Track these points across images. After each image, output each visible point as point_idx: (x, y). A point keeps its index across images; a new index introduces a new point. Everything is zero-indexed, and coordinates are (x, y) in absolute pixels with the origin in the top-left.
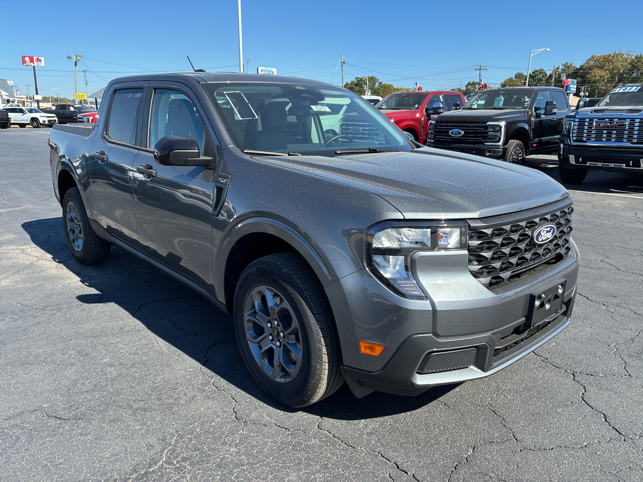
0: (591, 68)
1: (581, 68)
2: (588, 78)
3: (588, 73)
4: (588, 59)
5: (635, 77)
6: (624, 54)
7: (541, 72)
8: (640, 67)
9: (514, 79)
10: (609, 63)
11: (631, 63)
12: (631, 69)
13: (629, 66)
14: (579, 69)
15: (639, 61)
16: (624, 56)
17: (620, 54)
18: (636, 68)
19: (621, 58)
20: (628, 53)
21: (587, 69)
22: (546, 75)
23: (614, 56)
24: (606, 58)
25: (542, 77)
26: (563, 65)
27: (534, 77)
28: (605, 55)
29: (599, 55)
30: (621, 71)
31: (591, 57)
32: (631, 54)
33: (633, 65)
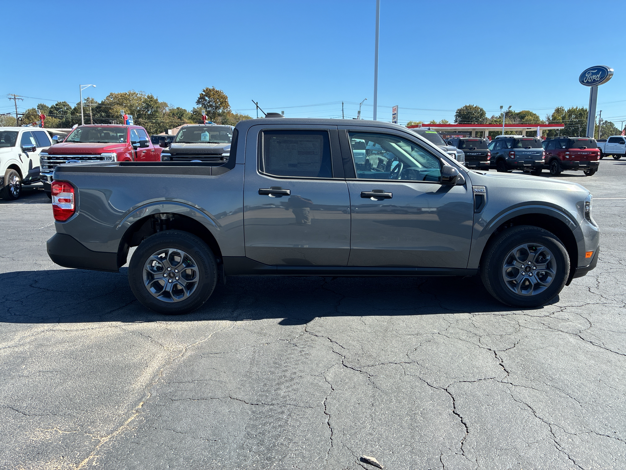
0: (111, 104)
1: (103, 103)
2: (112, 113)
3: (110, 109)
4: (108, 96)
5: (150, 114)
6: (138, 94)
7: (65, 104)
8: (153, 105)
9: (37, 109)
10: (126, 101)
11: (145, 102)
12: (146, 107)
13: (144, 105)
14: (100, 104)
15: (152, 101)
16: (138, 96)
17: (135, 93)
18: (150, 106)
19: (136, 96)
20: (141, 93)
21: (108, 105)
22: (71, 108)
23: (129, 95)
24: (124, 96)
25: (67, 109)
26: (85, 100)
27: (59, 109)
28: (122, 93)
29: (117, 93)
30: (138, 108)
31: (109, 94)
32: (143, 94)
33: (147, 104)
